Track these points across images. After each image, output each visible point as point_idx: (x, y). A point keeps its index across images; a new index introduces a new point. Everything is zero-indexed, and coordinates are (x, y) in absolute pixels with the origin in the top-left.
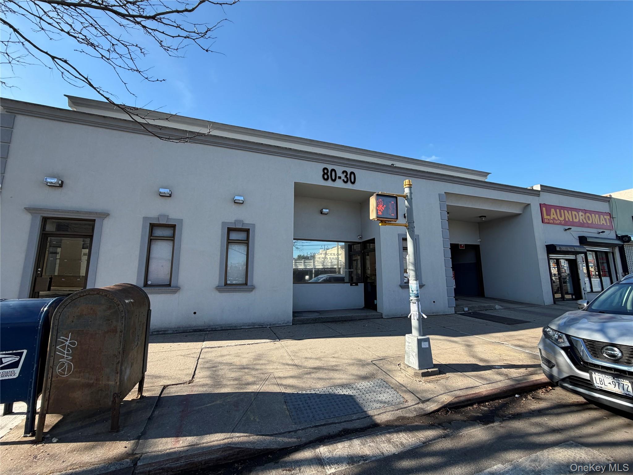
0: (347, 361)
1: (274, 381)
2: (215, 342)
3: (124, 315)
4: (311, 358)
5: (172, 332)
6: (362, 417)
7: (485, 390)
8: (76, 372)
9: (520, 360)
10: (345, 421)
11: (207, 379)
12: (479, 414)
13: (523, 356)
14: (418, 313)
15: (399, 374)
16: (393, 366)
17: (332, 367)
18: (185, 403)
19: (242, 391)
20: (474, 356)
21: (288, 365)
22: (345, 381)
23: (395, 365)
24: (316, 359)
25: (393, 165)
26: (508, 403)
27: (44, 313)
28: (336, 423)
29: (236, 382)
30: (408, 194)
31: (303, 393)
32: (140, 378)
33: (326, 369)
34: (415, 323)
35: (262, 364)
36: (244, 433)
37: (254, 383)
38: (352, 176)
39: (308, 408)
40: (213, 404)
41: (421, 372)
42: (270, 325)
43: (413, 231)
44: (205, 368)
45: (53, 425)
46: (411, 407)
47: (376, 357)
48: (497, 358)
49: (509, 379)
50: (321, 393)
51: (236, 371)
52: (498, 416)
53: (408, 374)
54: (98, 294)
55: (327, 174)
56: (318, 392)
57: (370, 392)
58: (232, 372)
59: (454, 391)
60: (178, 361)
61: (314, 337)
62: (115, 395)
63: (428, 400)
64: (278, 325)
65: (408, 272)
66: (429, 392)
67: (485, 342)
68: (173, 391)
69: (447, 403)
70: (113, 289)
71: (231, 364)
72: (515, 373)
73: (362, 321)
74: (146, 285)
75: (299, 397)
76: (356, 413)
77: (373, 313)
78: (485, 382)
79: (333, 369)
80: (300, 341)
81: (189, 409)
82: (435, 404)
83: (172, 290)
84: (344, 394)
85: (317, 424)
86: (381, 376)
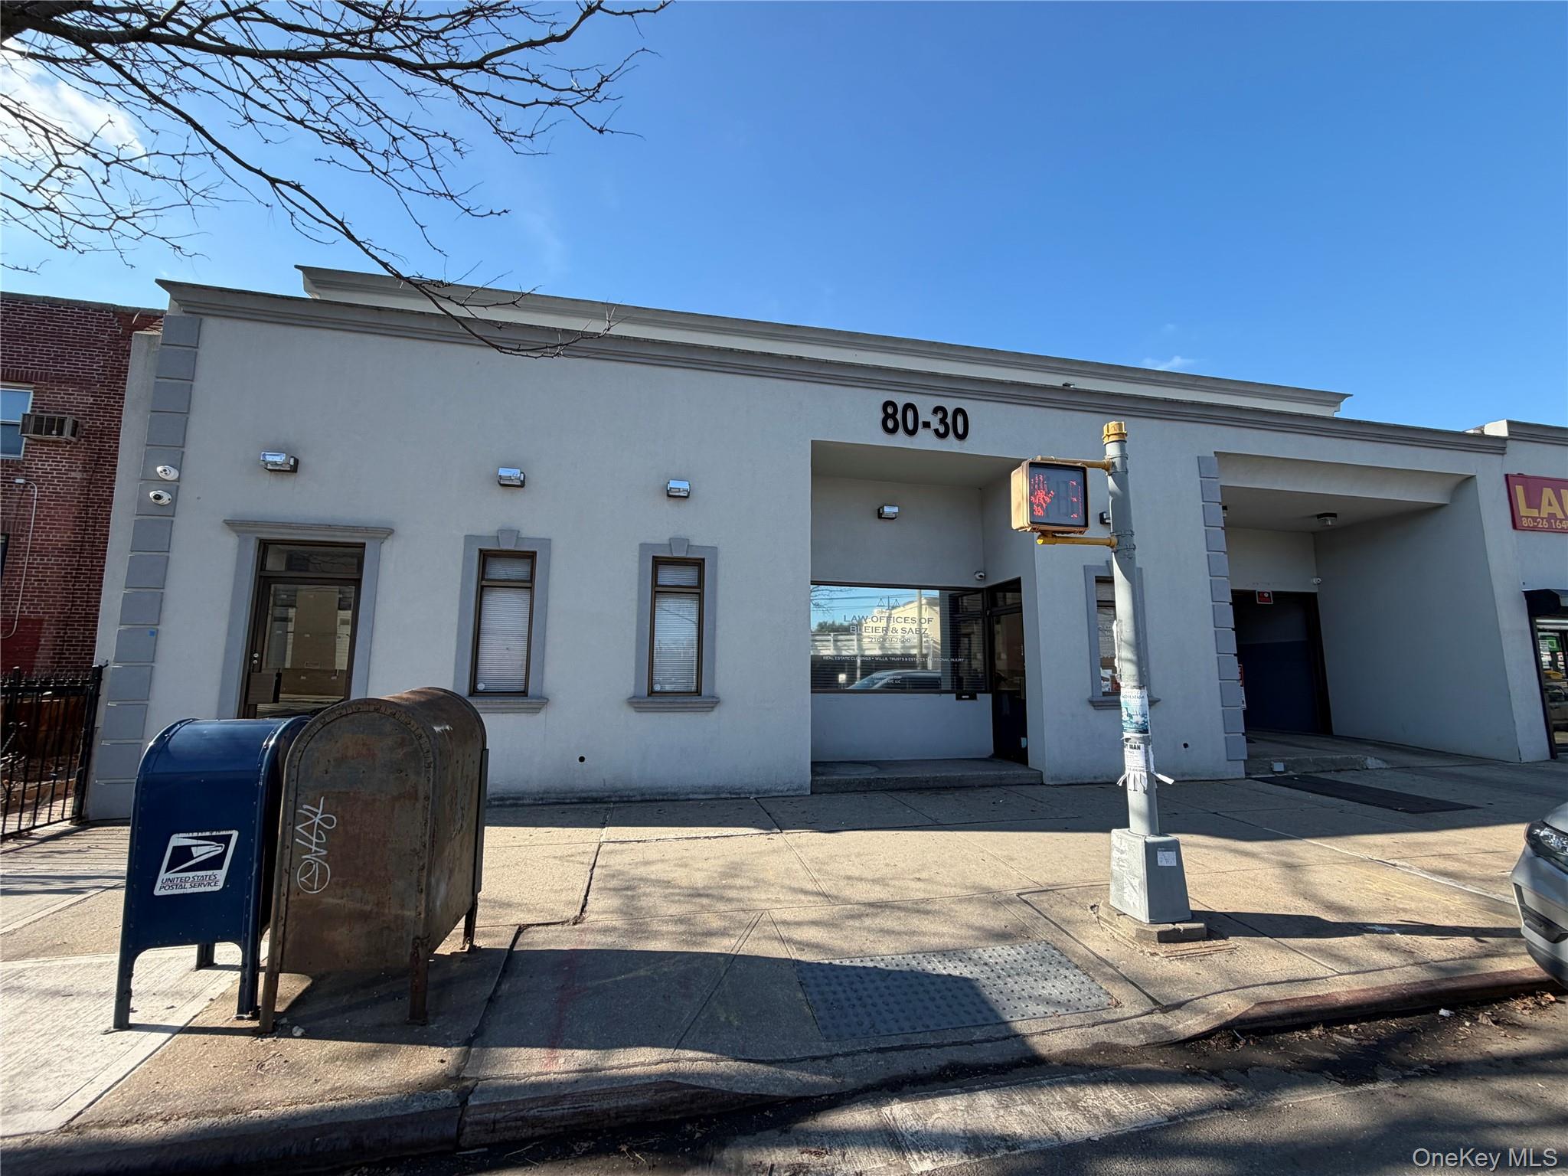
0: (953, 891)
1: (771, 930)
2: (628, 828)
3: (432, 759)
4: (862, 879)
5: (531, 802)
6: (997, 1036)
7: (1344, 989)
8: (337, 884)
9: (1448, 912)
10: (954, 1044)
11: (615, 916)
12: (1328, 1055)
13: (1459, 902)
14: (1145, 775)
15: (1093, 931)
16: (1078, 911)
17: (917, 903)
18: (566, 968)
19: (695, 950)
20: (1307, 896)
21: (805, 892)
22: (949, 942)
23: (1082, 907)
24: (874, 881)
25: (1069, 385)
26: (1416, 1031)
27: (268, 751)
28: (930, 1047)
29: (681, 928)
30: (1117, 461)
31: (844, 964)
32: (469, 907)
33: (899, 908)
34: (1137, 799)
35: (742, 888)
36: (704, 1051)
37: (723, 933)
38: (960, 419)
39: (860, 1002)
40: (631, 975)
41: (1157, 930)
42: (756, 793)
43: (1132, 558)
44: (610, 889)
45: (294, 997)
46: (1130, 1022)
47: (1030, 884)
48: (1376, 905)
49: (1416, 964)
50: (890, 968)
51: (679, 900)
52: (1388, 1064)
53: (1119, 934)
54: (376, 710)
55: (893, 416)
56: (882, 965)
57: (1018, 974)
58: (672, 901)
59: (1254, 986)
60: (549, 870)
61: (866, 826)
62: (418, 941)
63: (1179, 1006)
64: (776, 794)
65: (1116, 664)
66: (1182, 986)
67: (1339, 858)
68: (539, 940)
69: (1233, 1017)
70: (407, 699)
71: (667, 884)
72: (1433, 948)
73: (988, 789)
74: (474, 692)
75: (835, 973)
76: (983, 1025)
77: (1016, 770)
78: (1345, 968)
79: (919, 909)
80: (832, 835)
81: (577, 984)
82: (1200, 1018)
83: (530, 703)
84: (950, 975)
85: (882, 1046)
86: (1044, 933)
